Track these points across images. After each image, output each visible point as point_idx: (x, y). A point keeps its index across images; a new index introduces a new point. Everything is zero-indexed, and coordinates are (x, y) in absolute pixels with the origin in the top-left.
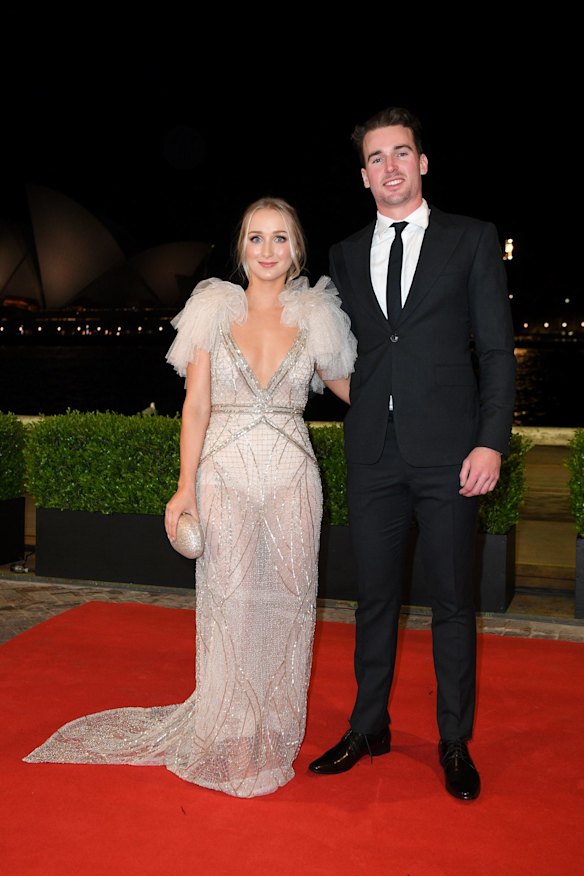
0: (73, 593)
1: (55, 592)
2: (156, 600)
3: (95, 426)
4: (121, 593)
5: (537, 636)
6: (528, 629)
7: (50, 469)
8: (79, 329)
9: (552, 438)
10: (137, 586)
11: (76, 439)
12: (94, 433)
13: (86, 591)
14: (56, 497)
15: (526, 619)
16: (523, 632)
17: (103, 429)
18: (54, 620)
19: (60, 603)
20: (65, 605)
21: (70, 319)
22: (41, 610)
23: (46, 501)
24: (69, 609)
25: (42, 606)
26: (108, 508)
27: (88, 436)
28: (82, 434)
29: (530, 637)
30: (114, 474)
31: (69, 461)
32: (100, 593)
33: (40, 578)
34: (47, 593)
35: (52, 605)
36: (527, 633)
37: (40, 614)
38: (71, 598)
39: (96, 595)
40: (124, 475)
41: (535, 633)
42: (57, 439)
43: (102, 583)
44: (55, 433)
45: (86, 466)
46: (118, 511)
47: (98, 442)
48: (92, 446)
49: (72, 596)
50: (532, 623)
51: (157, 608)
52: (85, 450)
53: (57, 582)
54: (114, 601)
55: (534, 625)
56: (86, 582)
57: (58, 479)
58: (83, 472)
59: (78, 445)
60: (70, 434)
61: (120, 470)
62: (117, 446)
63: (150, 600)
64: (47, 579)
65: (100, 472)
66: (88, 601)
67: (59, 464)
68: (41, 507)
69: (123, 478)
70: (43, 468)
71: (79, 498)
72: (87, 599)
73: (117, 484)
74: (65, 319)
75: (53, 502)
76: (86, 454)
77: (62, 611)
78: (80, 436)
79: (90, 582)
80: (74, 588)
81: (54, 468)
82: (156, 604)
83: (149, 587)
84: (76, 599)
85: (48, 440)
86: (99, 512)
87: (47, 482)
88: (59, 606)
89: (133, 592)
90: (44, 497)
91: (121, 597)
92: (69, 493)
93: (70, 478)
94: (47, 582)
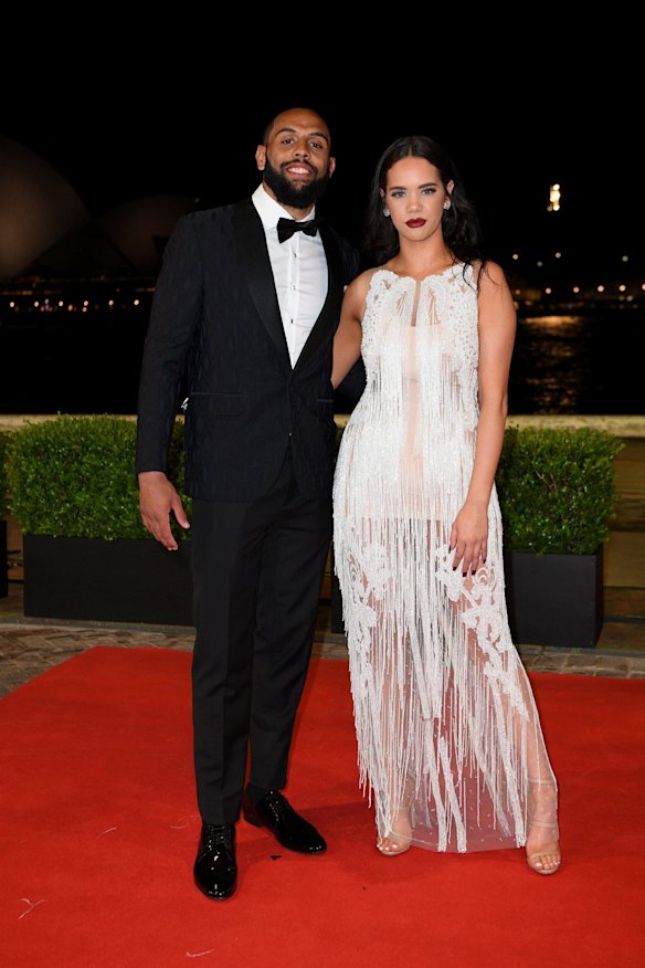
0: (72, 637)
1: (51, 636)
2: (174, 643)
3: (94, 434)
4: (130, 635)
5: (635, 675)
6: (624, 667)
7: (39, 487)
8: (37, 304)
9: (620, 428)
10: (149, 626)
11: (70, 450)
12: (93, 442)
13: (87, 634)
14: (47, 520)
15: (619, 655)
16: (618, 671)
17: (103, 437)
18: (54, 671)
19: (58, 650)
20: (65, 652)
21: (25, 293)
22: (36, 659)
23: (34, 526)
24: (69, 657)
25: (37, 654)
26: (110, 534)
27: (84, 445)
28: (77, 443)
29: (628, 677)
30: (118, 492)
31: (62, 477)
32: (104, 635)
33: (30, 619)
34: (42, 637)
35: (49, 653)
36: (623, 672)
37: (35, 664)
38: (71, 643)
39: (100, 638)
40: (131, 493)
41: (633, 672)
42: (47, 450)
43: (107, 624)
44: (45, 443)
45: (83, 482)
46: (124, 536)
47: (97, 452)
48: (91, 458)
49: (72, 641)
50: (627, 659)
51: (176, 652)
52: (81, 464)
53: (51, 624)
54: (123, 646)
55: (631, 662)
56: (86, 622)
57: (49, 499)
58: (80, 489)
59: (72, 457)
60: (62, 445)
61: (125, 486)
62: (121, 458)
63: (167, 642)
64: (39, 619)
65: (101, 489)
66: (91, 646)
67: (50, 481)
68: (29, 534)
69: (129, 496)
70: (30, 486)
71: (76, 521)
72: (91, 644)
73: (121, 504)
74: (19, 293)
75: (44, 527)
76: (83, 469)
77: (62, 659)
78: (75, 447)
79: (91, 622)
80: (72, 630)
81: (44, 486)
82: (175, 648)
83: (163, 627)
84: (78, 644)
85: (36, 452)
86: (101, 538)
87: (37, 502)
88: (58, 654)
89: (145, 634)
90: (32, 521)
91: (131, 640)
92: (64, 515)
93: (64, 498)
94: (38, 623)
